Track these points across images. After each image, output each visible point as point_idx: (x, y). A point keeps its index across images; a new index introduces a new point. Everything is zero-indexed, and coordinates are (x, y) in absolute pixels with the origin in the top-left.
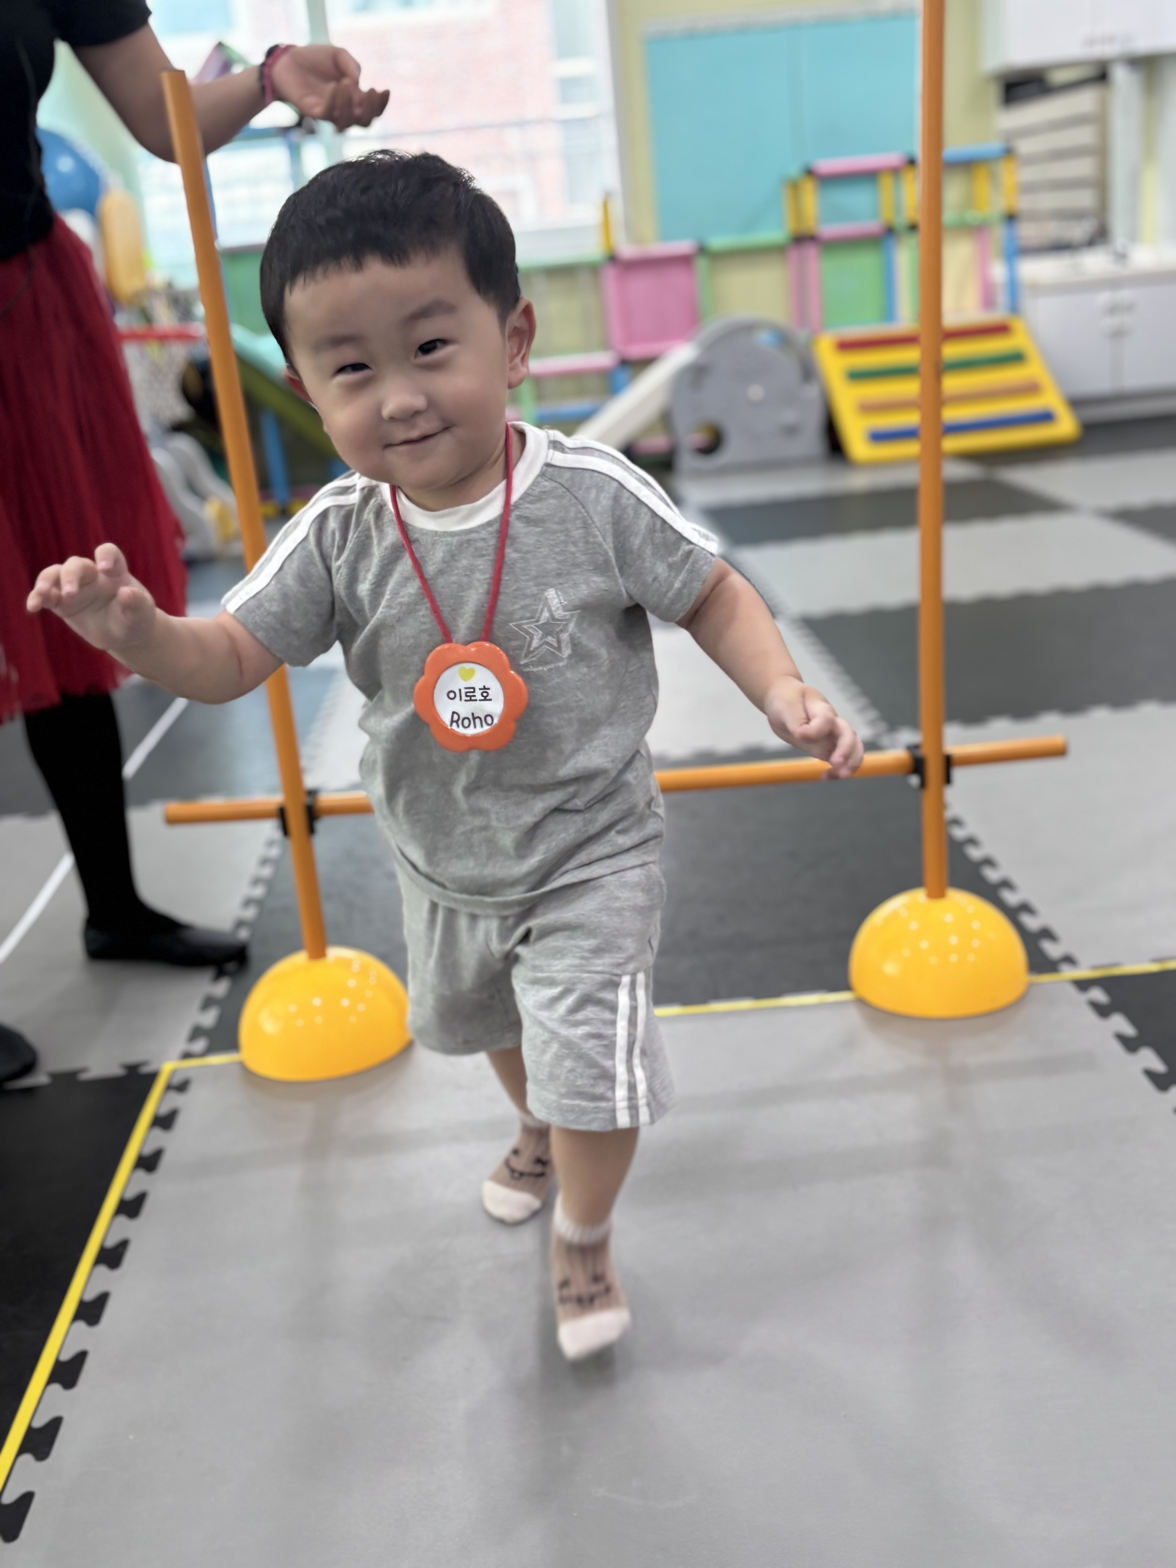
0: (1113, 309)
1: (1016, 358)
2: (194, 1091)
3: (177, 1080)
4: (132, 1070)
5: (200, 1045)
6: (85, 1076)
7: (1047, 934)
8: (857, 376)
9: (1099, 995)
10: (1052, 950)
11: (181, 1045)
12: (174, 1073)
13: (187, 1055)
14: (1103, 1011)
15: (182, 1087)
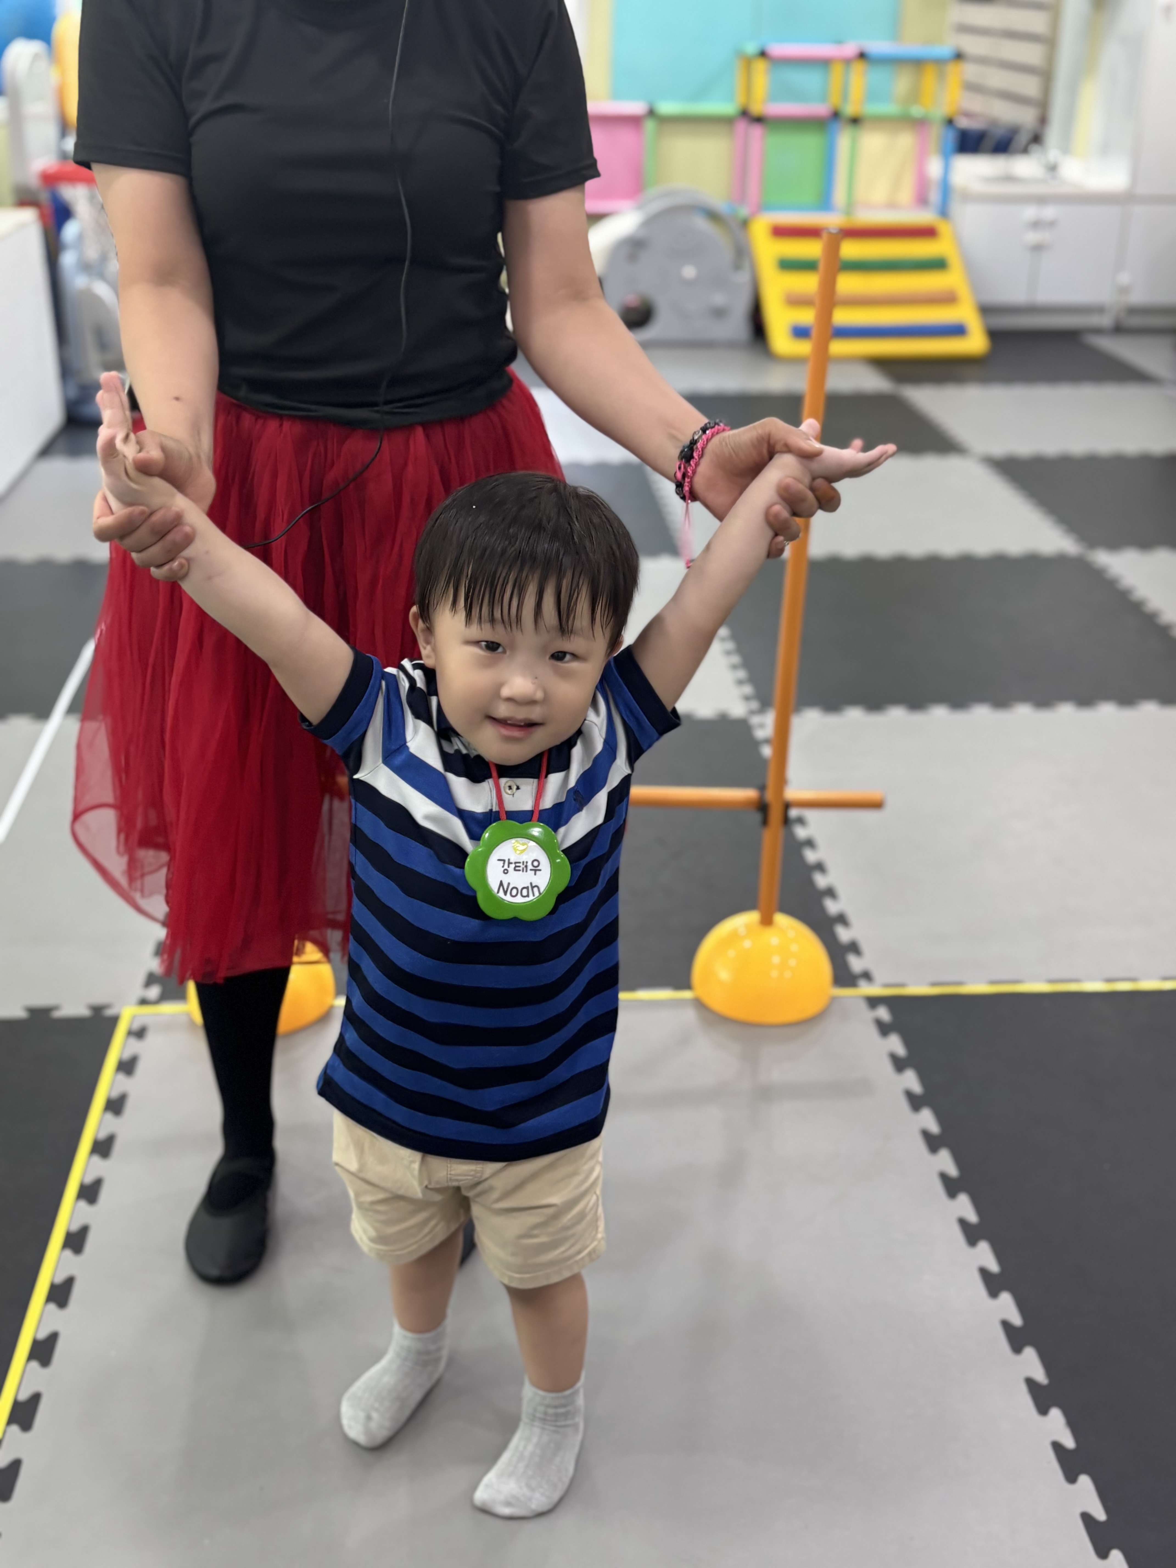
0: (1036, 225)
1: (938, 265)
2: (151, 1038)
3: (136, 1026)
4: (97, 1010)
5: (154, 992)
6: (57, 1014)
7: (854, 947)
8: (788, 265)
9: (883, 1013)
10: (856, 964)
11: (139, 991)
12: (134, 1017)
13: (144, 1002)
14: (884, 1029)
15: (139, 1033)
